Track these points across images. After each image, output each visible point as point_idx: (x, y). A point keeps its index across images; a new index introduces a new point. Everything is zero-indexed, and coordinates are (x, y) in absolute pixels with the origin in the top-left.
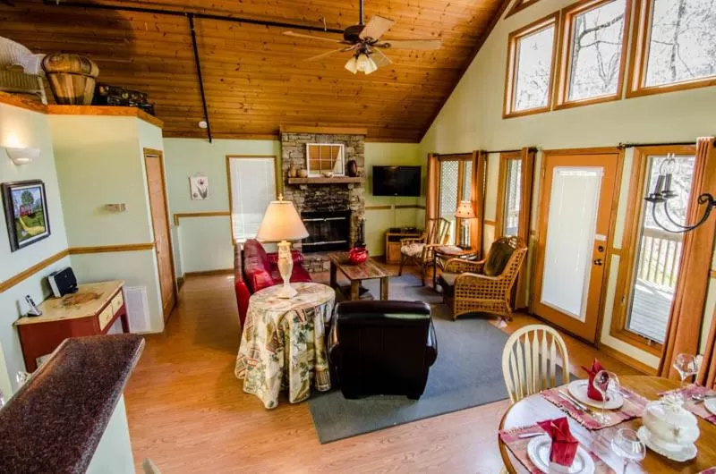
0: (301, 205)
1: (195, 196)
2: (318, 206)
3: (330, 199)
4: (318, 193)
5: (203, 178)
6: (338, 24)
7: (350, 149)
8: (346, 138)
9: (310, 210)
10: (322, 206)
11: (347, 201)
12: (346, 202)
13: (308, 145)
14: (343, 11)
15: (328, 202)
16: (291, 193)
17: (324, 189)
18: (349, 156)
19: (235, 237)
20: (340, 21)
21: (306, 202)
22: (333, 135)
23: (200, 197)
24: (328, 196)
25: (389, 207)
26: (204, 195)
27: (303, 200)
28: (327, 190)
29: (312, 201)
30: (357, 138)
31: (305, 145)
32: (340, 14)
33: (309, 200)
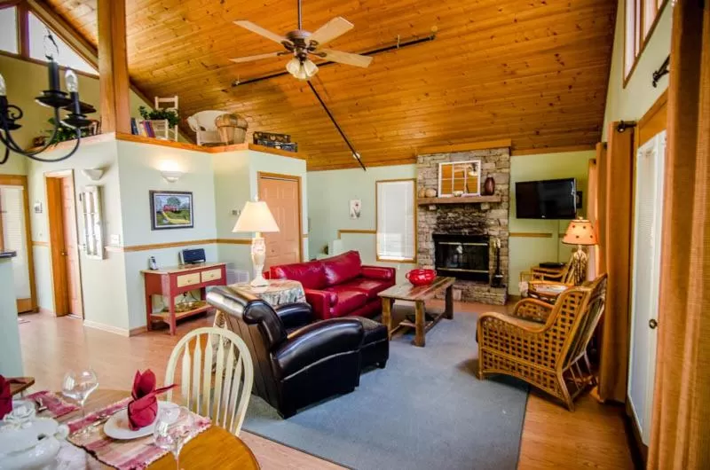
0: (433, 226)
1: (352, 216)
2: (451, 228)
3: (463, 221)
4: (450, 215)
5: (357, 201)
6: (414, 36)
7: (490, 166)
8: (485, 153)
9: (442, 233)
10: (455, 228)
11: (484, 224)
12: (482, 225)
13: (440, 165)
14: (412, 22)
15: (461, 224)
16: (423, 213)
17: (457, 210)
18: (488, 173)
19: (379, 254)
20: (414, 33)
21: (438, 224)
22: (469, 151)
23: (355, 217)
24: (462, 218)
25: (549, 235)
26: (358, 215)
27: (434, 221)
28: (460, 211)
29: (444, 223)
30: (499, 151)
31: (437, 166)
32: (412, 26)
33: (441, 221)
